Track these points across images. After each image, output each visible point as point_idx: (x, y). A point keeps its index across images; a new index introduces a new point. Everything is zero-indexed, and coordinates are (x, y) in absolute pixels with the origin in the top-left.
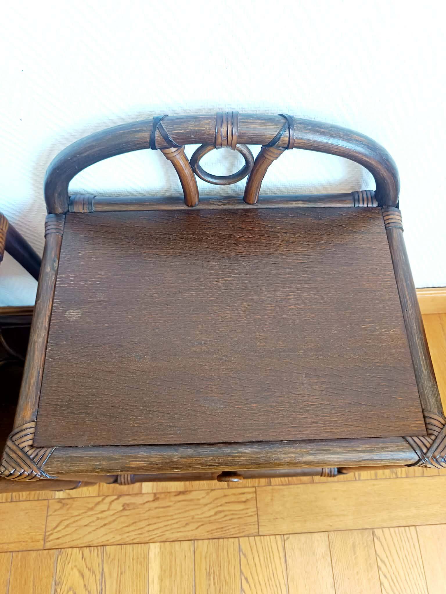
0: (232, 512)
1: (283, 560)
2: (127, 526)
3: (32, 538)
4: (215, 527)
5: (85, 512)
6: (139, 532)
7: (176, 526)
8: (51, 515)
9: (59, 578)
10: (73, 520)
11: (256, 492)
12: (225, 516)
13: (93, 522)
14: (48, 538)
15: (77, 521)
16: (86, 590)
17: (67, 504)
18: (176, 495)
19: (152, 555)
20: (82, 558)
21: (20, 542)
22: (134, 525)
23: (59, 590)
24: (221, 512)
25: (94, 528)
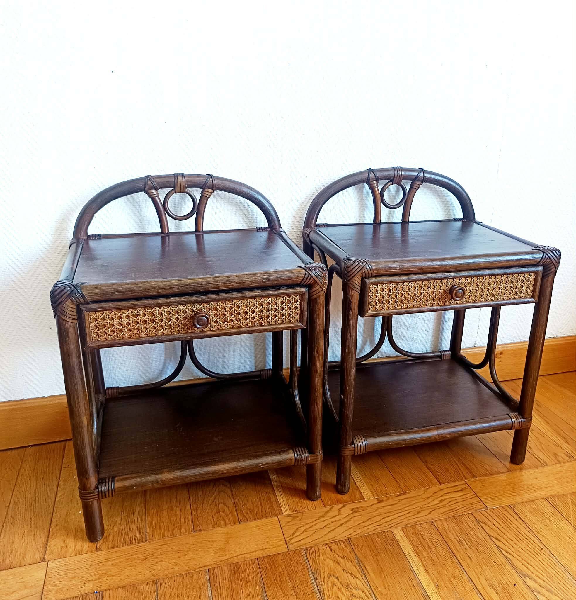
0: (454, 499)
1: (520, 521)
2: (363, 522)
3: (273, 545)
4: (445, 510)
5: (318, 519)
6: (377, 524)
7: (410, 515)
8: (284, 526)
9: (315, 569)
10: (307, 526)
11: (466, 483)
12: (450, 502)
13: (329, 524)
14: (289, 542)
15: (312, 526)
16: (347, 573)
17: (298, 517)
18: (396, 496)
19: (398, 537)
20: (331, 550)
21: (262, 549)
22: (369, 521)
23: (319, 578)
24: (444, 500)
25: (333, 528)
